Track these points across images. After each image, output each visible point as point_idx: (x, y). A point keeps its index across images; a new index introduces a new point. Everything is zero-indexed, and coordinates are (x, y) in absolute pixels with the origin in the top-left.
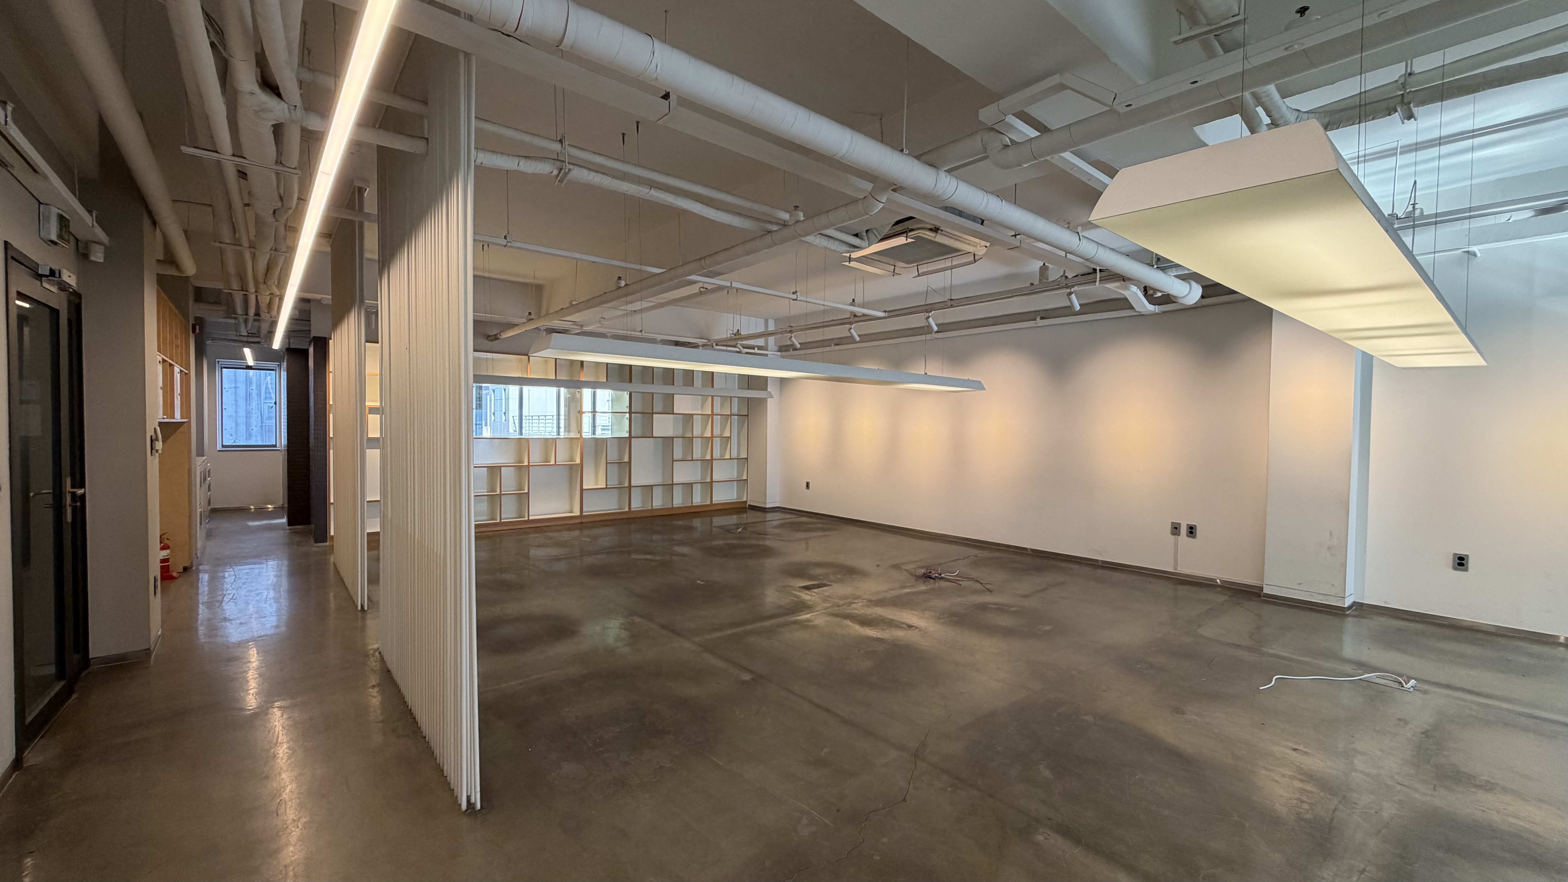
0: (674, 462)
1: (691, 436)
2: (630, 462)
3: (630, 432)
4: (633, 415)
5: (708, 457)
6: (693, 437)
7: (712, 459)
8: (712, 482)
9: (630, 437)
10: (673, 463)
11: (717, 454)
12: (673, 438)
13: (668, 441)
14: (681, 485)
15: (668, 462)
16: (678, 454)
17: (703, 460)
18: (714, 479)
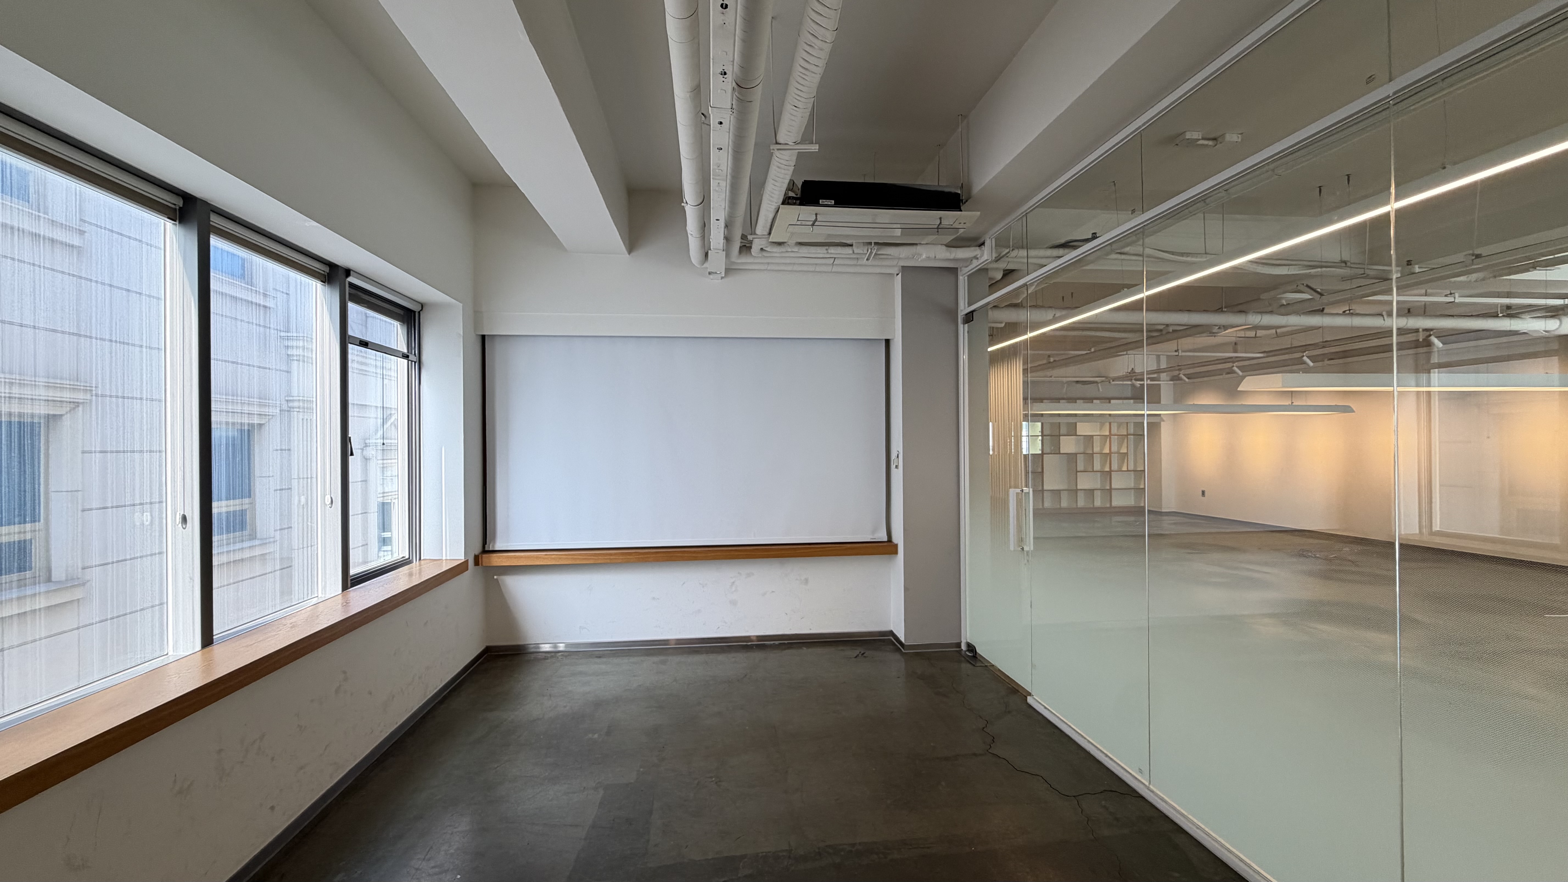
0: (1078, 473)
1: (1091, 452)
2: (1043, 472)
3: (1042, 450)
4: (1044, 437)
5: (1107, 469)
6: (1093, 454)
7: (1111, 471)
8: (1111, 489)
9: (1043, 454)
10: (1076, 474)
11: (1115, 467)
12: (1076, 454)
13: (1072, 458)
14: (1082, 491)
15: (1073, 472)
16: (1080, 467)
17: (1102, 472)
18: (1113, 486)
